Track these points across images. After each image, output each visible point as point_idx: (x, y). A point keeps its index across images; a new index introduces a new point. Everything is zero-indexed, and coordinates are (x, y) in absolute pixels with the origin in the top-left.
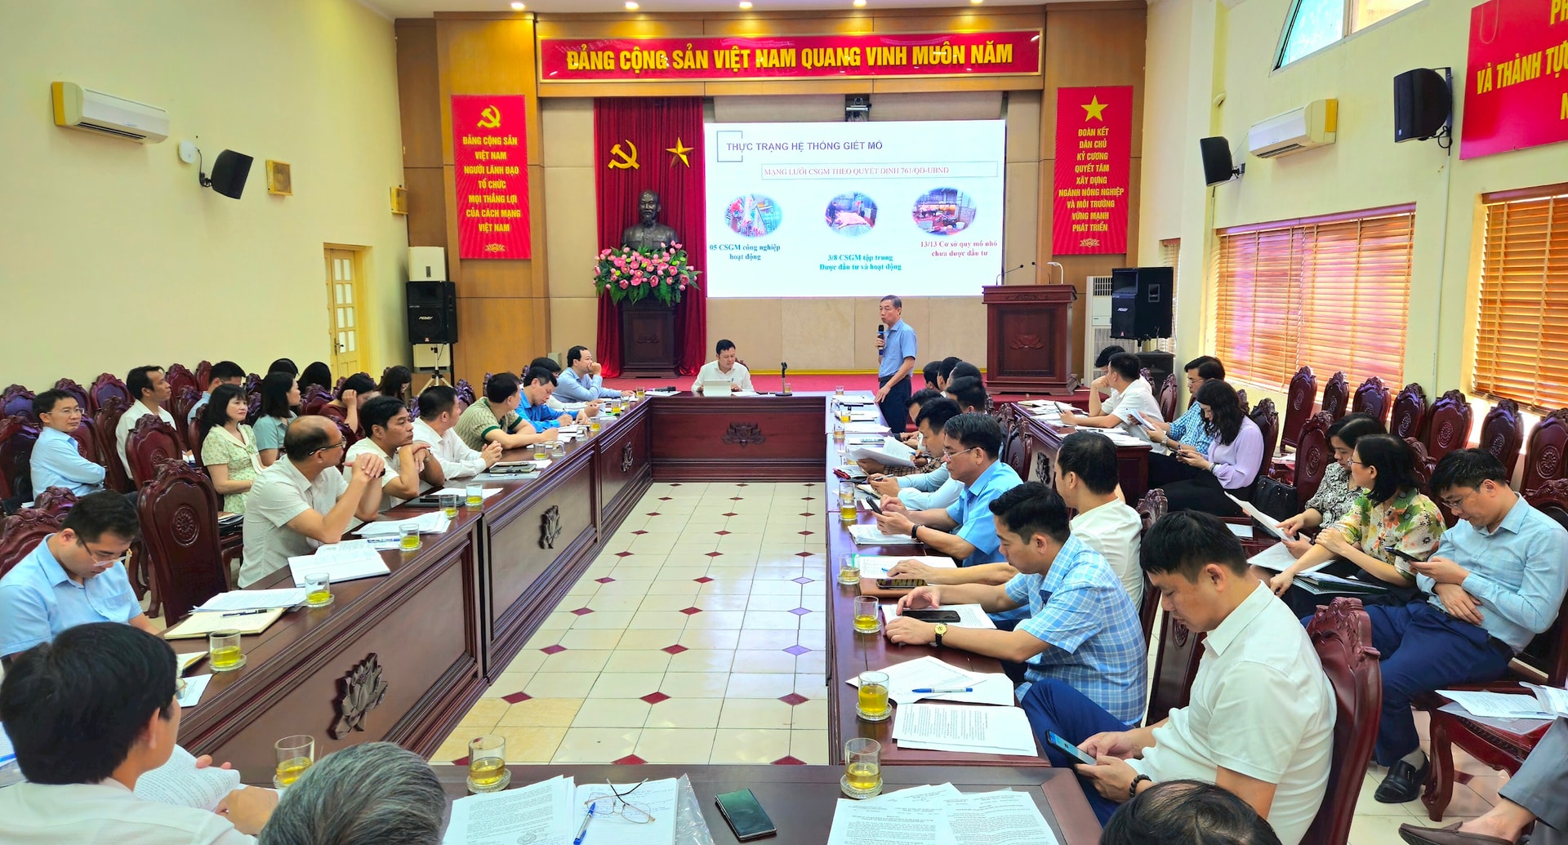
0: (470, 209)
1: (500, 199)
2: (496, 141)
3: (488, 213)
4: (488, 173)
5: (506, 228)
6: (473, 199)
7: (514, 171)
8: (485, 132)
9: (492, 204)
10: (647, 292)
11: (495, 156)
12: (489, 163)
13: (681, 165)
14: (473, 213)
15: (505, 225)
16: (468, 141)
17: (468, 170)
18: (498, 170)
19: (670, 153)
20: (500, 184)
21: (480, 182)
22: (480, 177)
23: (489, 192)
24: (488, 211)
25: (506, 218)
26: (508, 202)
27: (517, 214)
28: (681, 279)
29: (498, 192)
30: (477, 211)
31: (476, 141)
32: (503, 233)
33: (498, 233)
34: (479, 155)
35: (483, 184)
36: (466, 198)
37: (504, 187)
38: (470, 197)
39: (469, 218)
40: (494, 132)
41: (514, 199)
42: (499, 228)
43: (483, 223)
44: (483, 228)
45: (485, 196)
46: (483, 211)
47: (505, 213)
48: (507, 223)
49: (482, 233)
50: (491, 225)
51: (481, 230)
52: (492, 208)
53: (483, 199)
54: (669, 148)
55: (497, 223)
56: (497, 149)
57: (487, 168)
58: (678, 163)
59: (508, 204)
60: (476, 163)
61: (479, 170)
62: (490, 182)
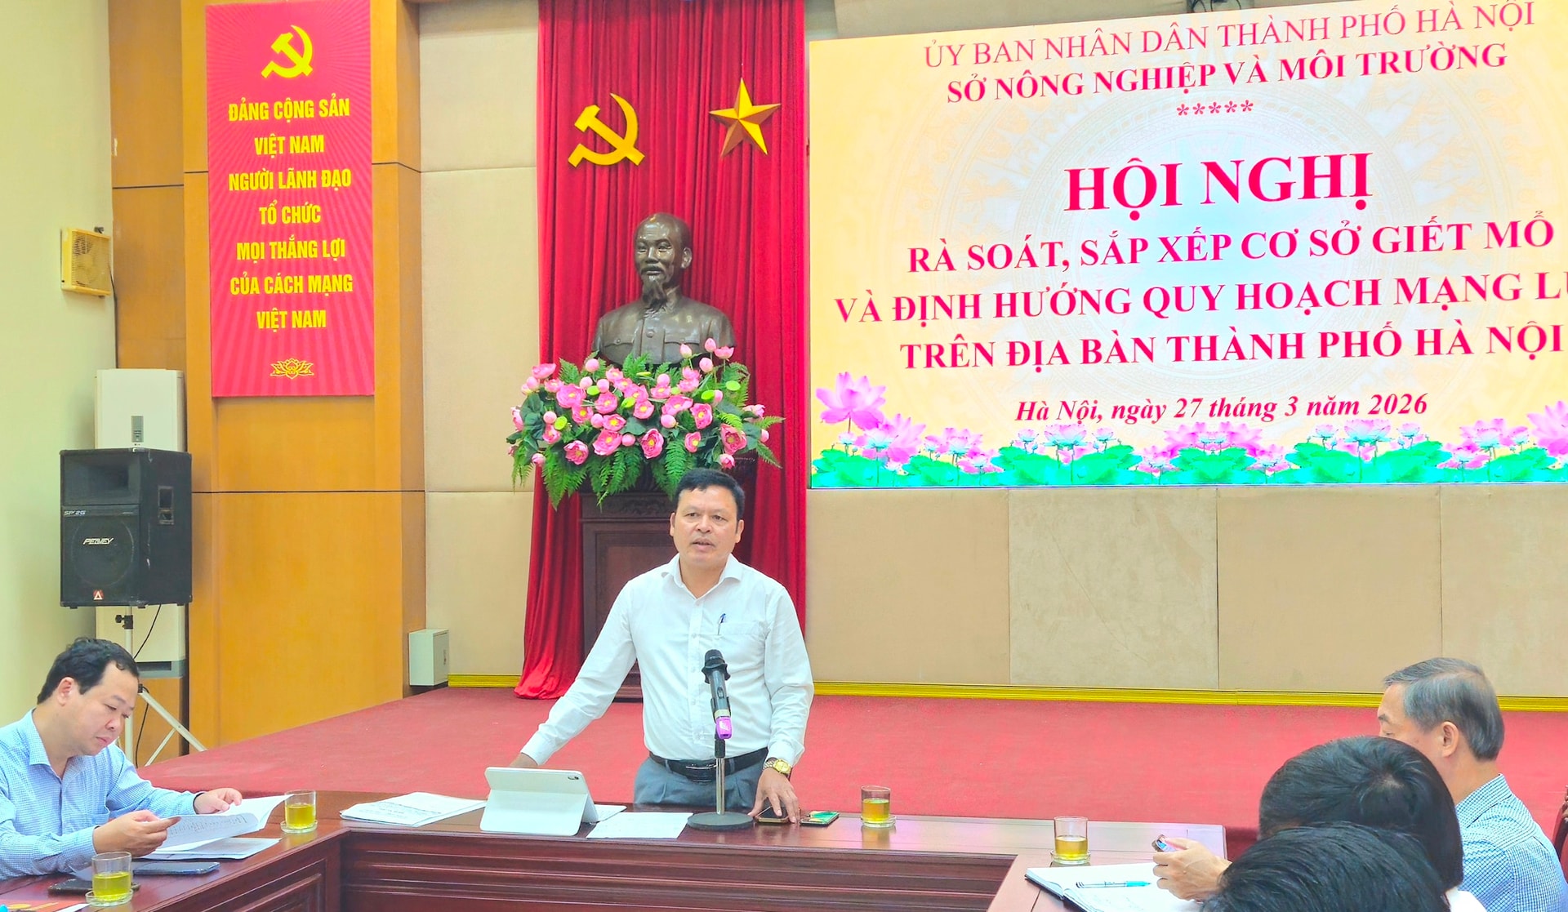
0: (240, 275)
1: (306, 250)
2: (301, 110)
3: (280, 285)
4: (281, 186)
5: (320, 318)
6: (246, 251)
7: (339, 179)
8: (278, 90)
9: (289, 261)
10: (634, 472)
11: (299, 145)
12: (284, 163)
13: (745, 149)
14: (244, 286)
15: (316, 313)
16: (241, 112)
17: (237, 182)
18: (305, 180)
19: (718, 119)
20: (309, 214)
21: (262, 210)
22: (261, 198)
23: (281, 232)
24: (279, 279)
25: (320, 296)
26: (326, 255)
27: (343, 284)
28: (722, 437)
29: (304, 232)
30: (255, 280)
31: (257, 112)
32: (312, 331)
33: (299, 331)
34: (265, 146)
35: (268, 215)
36: (232, 250)
37: (318, 220)
38: (239, 245)
39: (235, 297)
40: (299, 89)
41: (338, 248)
42: (302, 320)
43: (267, 308)
44: (267, 320)
45: (273, 244)
46: (268, 279)
47: (317, 284)
48: (320, 308)
49: (265, 331)
50: (284, 314)
51: (261, 326)
52: (289, 273)
53: (268, 250)
54: (718, 109)
55: (298, 308)
56: (302, 127)
57: (281, 174)
58: (741, 144)
59: (325, 260)
60: (257, 164)
61: (262, 180)
62: (286, 209)
